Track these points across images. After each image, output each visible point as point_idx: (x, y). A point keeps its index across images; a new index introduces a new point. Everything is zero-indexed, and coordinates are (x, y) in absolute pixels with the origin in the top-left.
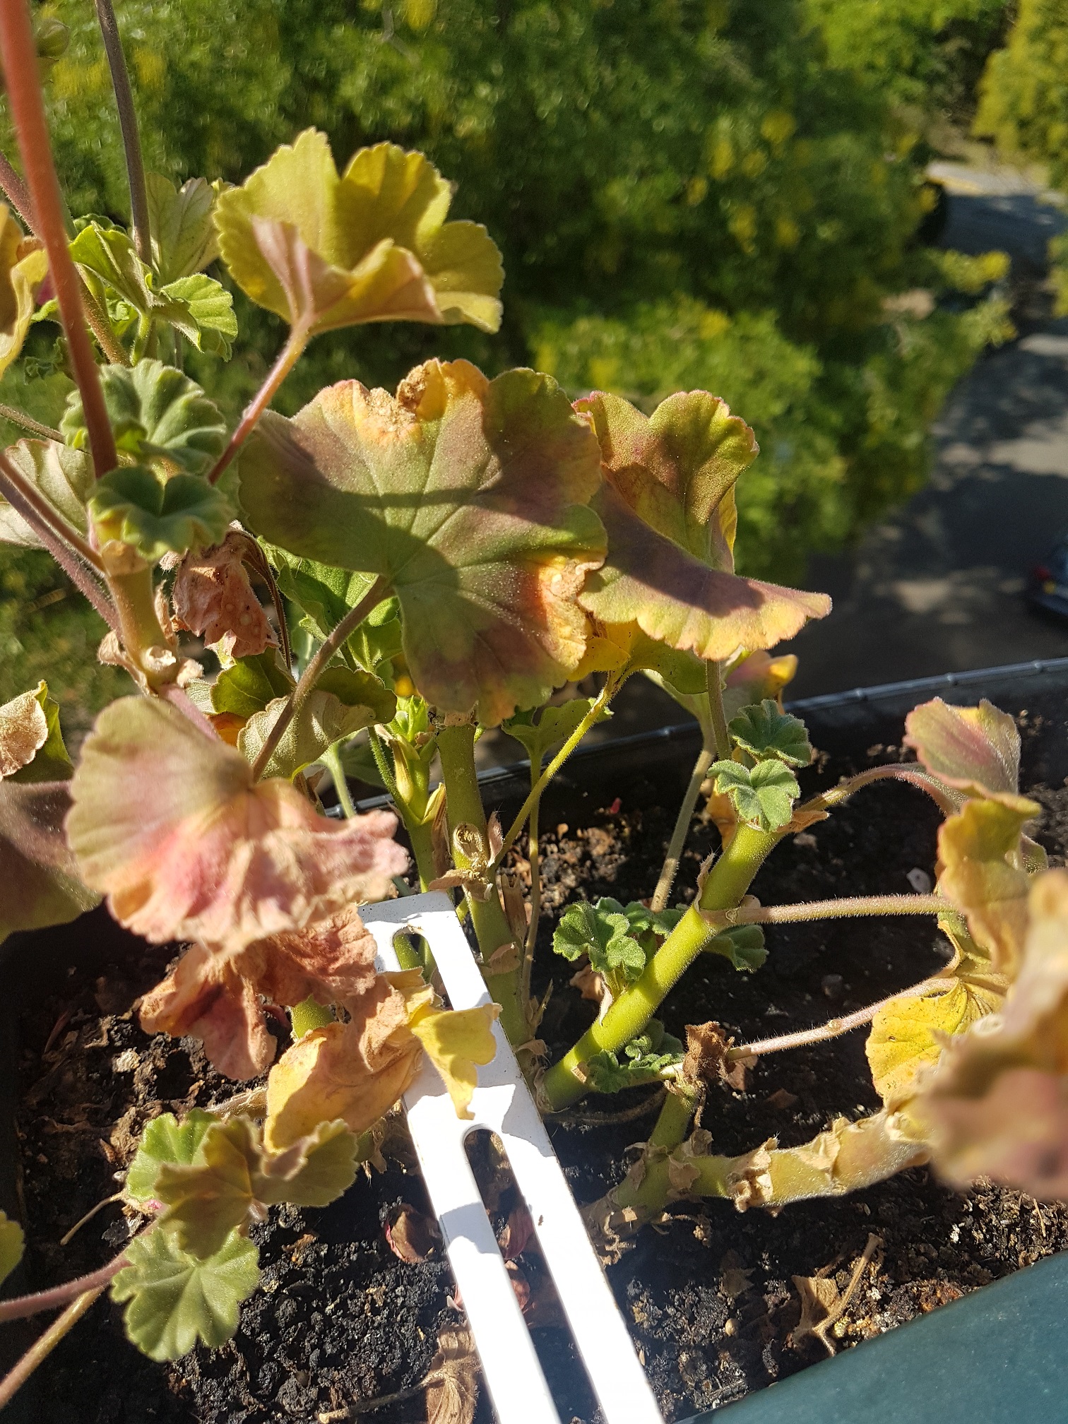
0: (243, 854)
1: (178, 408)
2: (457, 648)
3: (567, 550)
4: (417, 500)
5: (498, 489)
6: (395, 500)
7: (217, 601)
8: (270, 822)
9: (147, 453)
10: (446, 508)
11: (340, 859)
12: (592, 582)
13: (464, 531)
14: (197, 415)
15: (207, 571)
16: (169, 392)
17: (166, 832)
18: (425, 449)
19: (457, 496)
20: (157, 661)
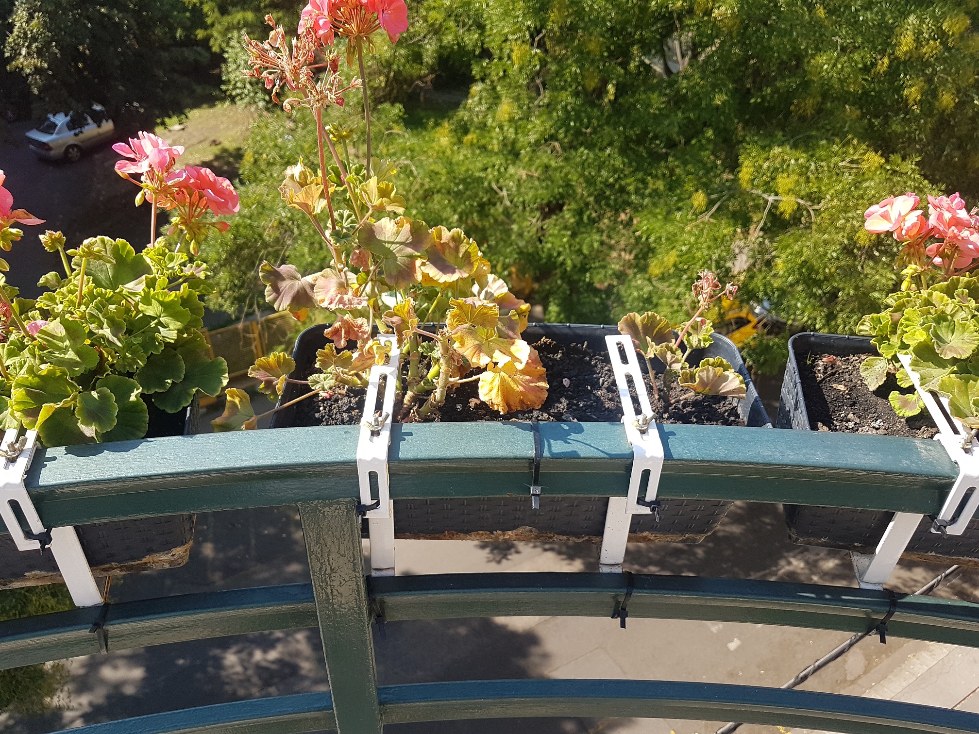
0: (339, 296)
1: (349, 220)
2: (394, 273)
3: (420, 257)
4: (393, 243)
5: (410, 243)
6: (388, 242)
7: (358, 258)
8: (346, 293)
9: (342, 227)
10: (398, 245)
11: (356, 301)
12: (423, 264)
13: (400, 250)
14: (353, 222)
15: (357, 251)
16: (349, 216)
17: (329, 291)
18: (398, 233)
19: (401, 243)
20: (340, 266)
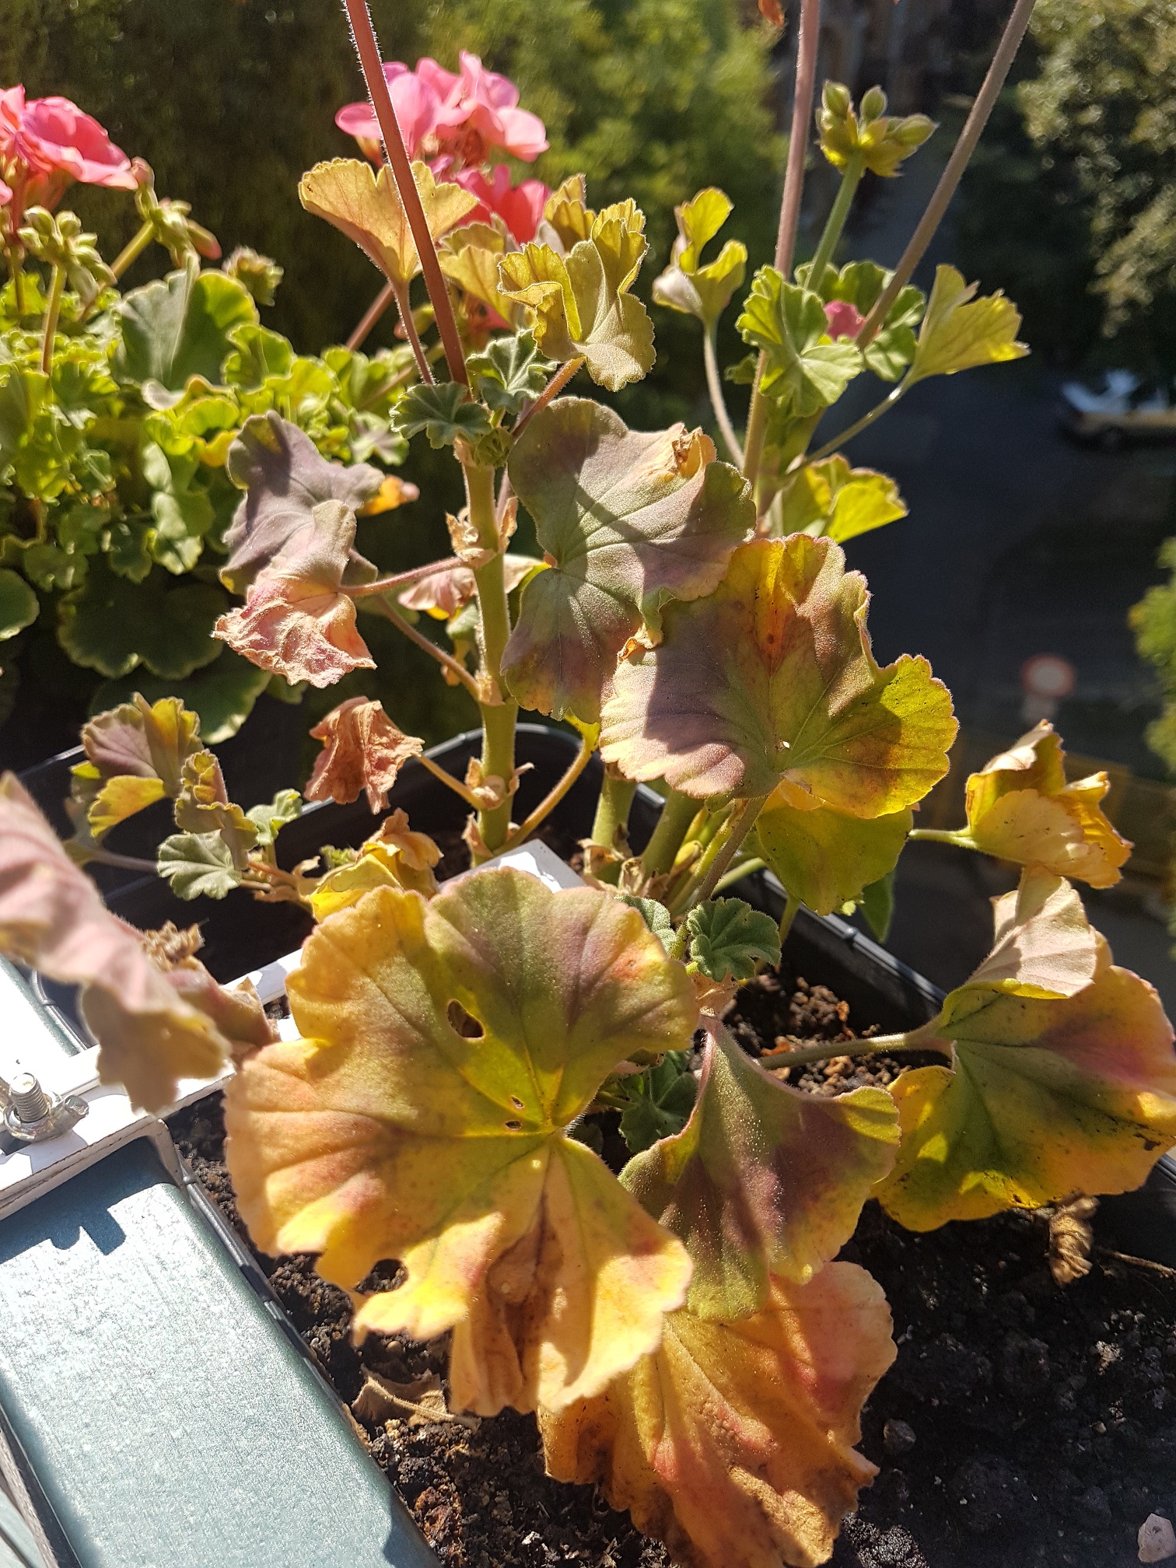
5: (661, 550)
6: (599, 511)
10: (617, 536)
13: (610, 561)
19: (634, 536)
